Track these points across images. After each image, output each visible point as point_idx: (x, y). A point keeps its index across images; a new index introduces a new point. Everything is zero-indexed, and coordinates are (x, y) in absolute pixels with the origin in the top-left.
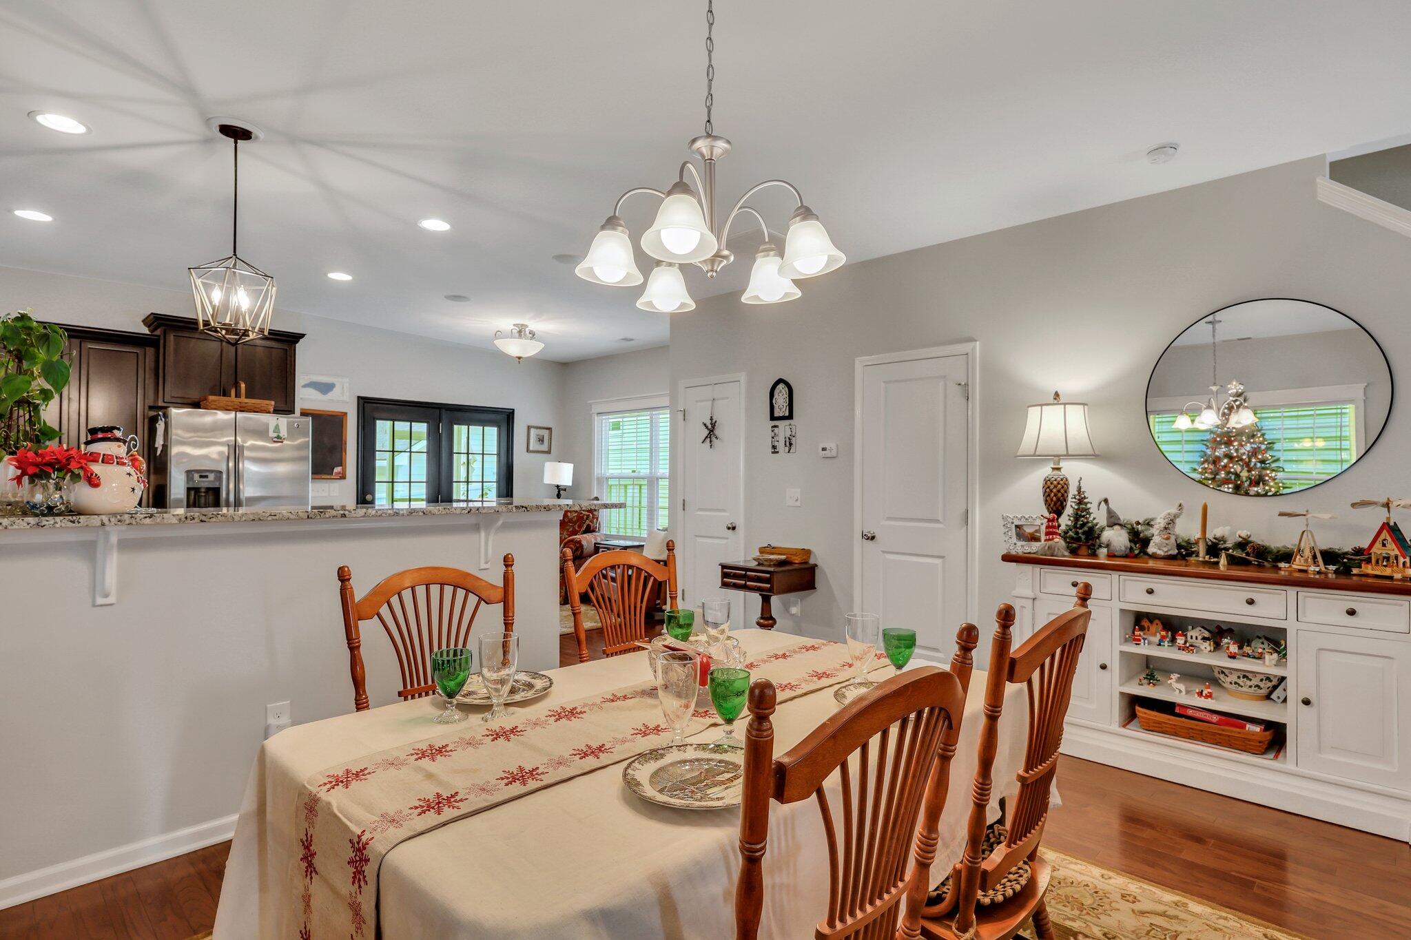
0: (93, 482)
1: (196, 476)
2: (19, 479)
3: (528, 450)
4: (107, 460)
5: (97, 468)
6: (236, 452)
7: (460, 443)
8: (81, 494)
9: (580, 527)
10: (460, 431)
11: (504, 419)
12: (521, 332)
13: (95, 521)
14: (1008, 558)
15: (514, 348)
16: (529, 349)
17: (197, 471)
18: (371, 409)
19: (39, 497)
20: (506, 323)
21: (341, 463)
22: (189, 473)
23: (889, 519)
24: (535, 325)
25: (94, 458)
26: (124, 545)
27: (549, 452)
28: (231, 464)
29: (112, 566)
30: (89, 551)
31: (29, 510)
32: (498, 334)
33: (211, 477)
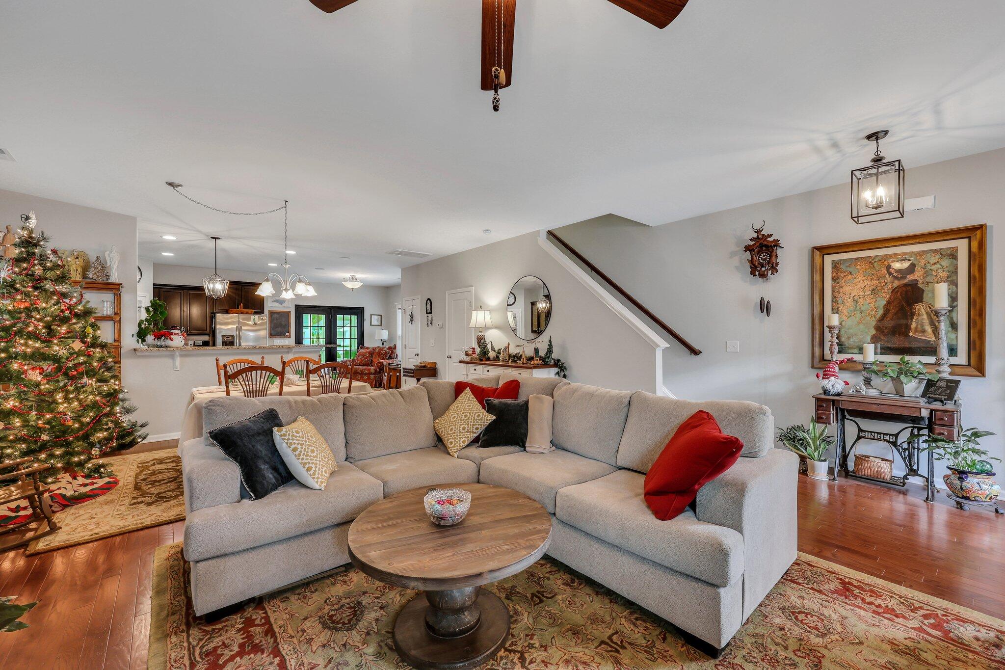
0: (172, 340)
1: (225, 338)
2: (154, 339)
3: (371, 325)
4: (175, 334)
5: (172, 336)
6: (239, 329)
7: (339, 322)
8: (169, 342)
9: (386, 357)
10: (339, 317)
11: (359, 312)
12: (353, 279)
13: (172, 349)
14: (461, 362)
15: (349, 285)
16: (357, 285)
17: (225, 336)
18: (301, 310)
19: (159, 344)
20: (347, 275)
21: (289, 332)
22: (223, 337)
23: (455, 350)
24: (358, 276)
25: (172, 334)
26: (181, 356)
27: (381, 325)
28: (237, 333)
29: (178, 360)
30: (172, 357)
31: (157, 346)
32: (345, 280)
33: (230, 338)
